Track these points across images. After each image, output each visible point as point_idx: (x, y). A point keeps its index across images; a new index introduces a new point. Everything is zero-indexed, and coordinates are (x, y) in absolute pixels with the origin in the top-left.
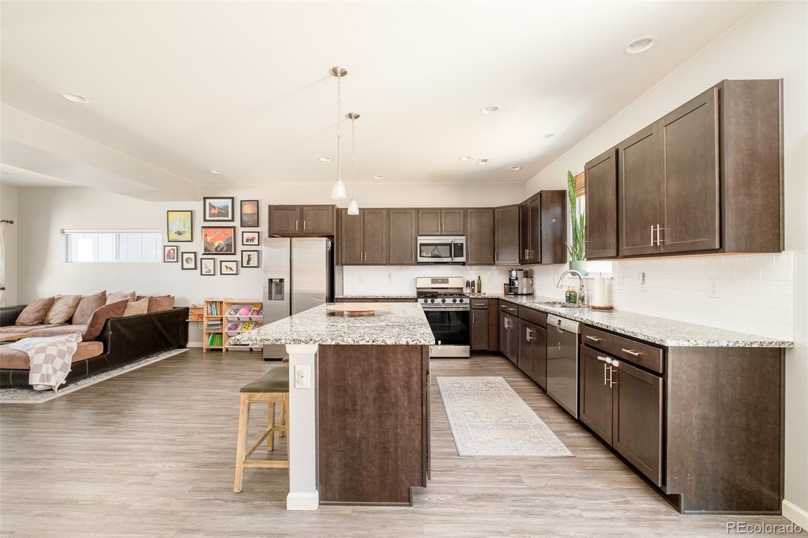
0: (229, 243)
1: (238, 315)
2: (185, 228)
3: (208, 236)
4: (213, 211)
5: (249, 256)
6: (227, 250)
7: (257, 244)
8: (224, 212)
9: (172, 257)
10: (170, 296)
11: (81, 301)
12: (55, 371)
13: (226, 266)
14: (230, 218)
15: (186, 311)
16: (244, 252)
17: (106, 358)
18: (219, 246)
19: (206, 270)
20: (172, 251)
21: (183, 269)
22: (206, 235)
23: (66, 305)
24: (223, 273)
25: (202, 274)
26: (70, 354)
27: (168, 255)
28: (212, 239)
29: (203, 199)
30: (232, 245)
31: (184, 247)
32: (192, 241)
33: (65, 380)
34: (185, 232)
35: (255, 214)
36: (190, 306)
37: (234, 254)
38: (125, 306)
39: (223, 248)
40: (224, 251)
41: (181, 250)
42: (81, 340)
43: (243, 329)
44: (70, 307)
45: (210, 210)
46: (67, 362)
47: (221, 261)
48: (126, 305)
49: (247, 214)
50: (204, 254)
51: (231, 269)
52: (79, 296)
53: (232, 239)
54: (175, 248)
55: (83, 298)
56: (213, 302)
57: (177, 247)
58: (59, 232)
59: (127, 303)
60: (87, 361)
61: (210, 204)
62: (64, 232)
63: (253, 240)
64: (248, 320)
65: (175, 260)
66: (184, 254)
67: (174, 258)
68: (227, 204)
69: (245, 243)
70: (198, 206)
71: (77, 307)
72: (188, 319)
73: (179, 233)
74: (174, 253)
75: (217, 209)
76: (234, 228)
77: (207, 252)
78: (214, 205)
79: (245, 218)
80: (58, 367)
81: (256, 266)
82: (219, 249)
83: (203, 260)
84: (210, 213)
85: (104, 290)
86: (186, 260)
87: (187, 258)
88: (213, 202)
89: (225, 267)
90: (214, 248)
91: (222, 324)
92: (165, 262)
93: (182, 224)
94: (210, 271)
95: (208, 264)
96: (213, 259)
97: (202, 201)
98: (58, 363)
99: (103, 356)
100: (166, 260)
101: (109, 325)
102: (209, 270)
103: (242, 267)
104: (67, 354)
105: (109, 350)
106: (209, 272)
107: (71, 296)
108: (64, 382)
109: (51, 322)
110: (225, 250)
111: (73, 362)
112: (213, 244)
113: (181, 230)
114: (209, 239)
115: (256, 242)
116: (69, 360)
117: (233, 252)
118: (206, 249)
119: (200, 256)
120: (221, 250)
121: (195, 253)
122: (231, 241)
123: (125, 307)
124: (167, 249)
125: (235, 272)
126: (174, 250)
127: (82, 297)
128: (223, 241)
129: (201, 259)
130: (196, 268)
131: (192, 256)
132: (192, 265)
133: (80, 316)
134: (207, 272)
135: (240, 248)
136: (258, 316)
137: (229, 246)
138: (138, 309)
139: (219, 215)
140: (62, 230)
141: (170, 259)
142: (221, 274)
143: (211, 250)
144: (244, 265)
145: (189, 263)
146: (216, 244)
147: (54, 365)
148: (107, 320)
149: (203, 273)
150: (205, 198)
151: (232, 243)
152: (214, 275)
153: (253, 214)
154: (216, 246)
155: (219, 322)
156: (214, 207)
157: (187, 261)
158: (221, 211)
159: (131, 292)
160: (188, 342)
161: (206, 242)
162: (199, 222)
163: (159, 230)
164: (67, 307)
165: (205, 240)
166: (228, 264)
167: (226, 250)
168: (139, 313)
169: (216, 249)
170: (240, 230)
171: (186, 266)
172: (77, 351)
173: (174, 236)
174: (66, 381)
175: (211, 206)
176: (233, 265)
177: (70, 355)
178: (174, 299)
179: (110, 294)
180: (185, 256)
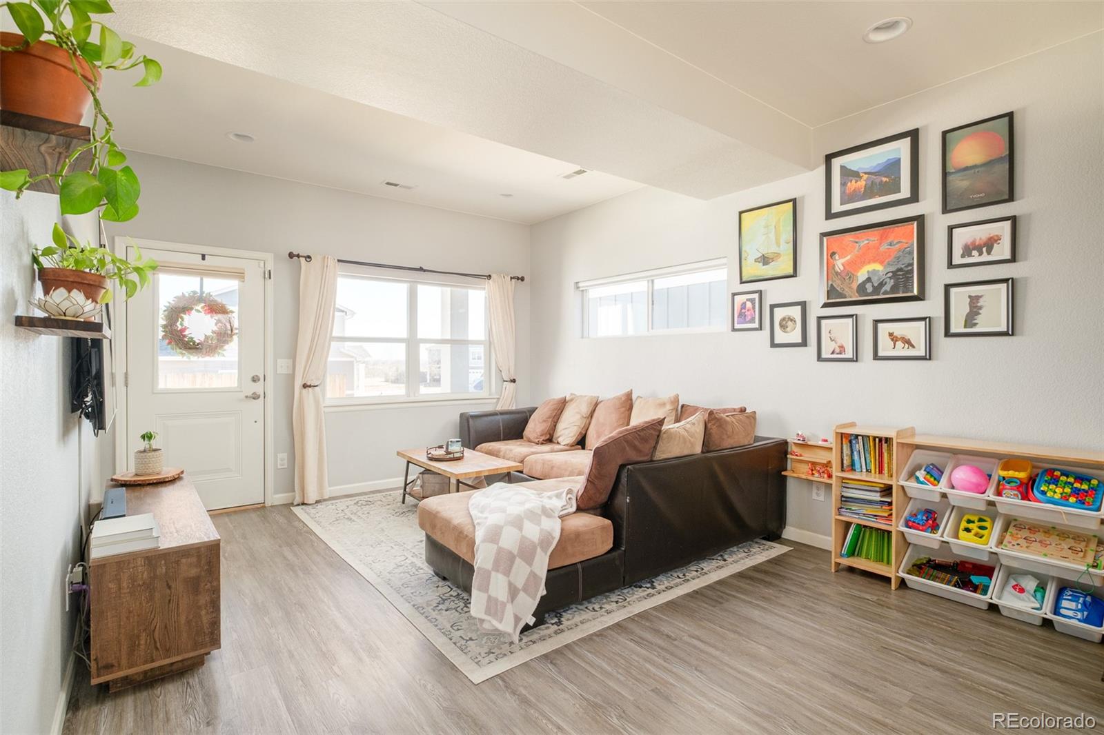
0: (900, 266)
1: (942, 487)
2: (778, 244)
3: (837, 257)
4: (852, 185)
5: (974, 300)
6: (894, 289)
7: (1008, 256)
8: (884, 179)
9: (748, 318)
10: (745, 410)
11: (598, 406)
12: (513, 592)
13: (891, 334)
14: (905, 192)
15: (781, 450)
16: (953, 291)
17: (617, 562)
18: (869, 280)
19: (833, 346)
20: (749, 305)
21: (773, 345)
22: (834, 253)
23: (577, 413)
24: (881, 353)
25: (819, 358)
26: (544, 550)
27: (740, 315)
28: (849, 263)
29: (823, 160)
30: (912, 271)
31: (776, 292)
32: (794, 275)
33: (534, 615)
34: (778, 255)
35: (1000, 160)
36: (792, 438)
37: (920, 297)
38: (657, 433)
39: (882, 284)
40: (884, 294)
41: (769, 300)
42: (574, 509)
43: (962, 534)
44: (583, 417)
45: (843, 184)
46: (538, 573)
47: (876, 322)
48: (660, 431)
49: (966, 169)
50: (826, 305)
51: (908, 342)
52: (595, 397)
53: (911, 253)
54: (756, 296)
55: (602, 401)
56: (857, 436)
57: (760, 292)
58: (572, 285)
59: (662, 425)
60: (579, 566)
61: (843, 169)
62: (578, 288)
63: (990, 244)
64: (982, 507)
65: (756, 325)
66: (776, 310)
67: (752, 321)
68: (893, 156)
69: (957, 260)
70: (809, 184)
71: (592, 417)
72: (786, 470)
73: (765, 260)
74: (754, 308)
75: (866, 176)
76: (920, 219)
77: (835, 299)
78: (854, 168)
79: (959, 183)
80: (520, 584)
81: (1005, 329)
82: (869, 288)
83: (824, 322)
84: (843, 193)
85: (629, 390)
86: (780, 324)
87: (783, 319)
88: (850, 161)
89: (888, 339)
90: (855, 286)
91: (890, 504)
92: (734, 330)
93: (772, 236)
94: (842, 349)
95: (839, 332)
96: (851, 316)
97: (823, 168)
98: (521, 572)
99: (614, 554)
100: (737, 326)
101: (624, 480)
102: (842, 347)
103: (948, 334)
104: (539, 550)
105: (624, 542)
106: (840, 353)
107: (585, 396)
108: (531, 621)
109: (560, 440)
110: (887, 287)
111: (550, 569)
112: (852, 277)
113: (769, 250)
114: (839, 264)
115: (1002, 250)
116: (541, 567)
117: (916, 292)
118: (831, 292)
119: (815, 311)
120: (877, 290)
121: (803, 305)
122: (907, 261)
123: (658, 436)
124: (739, 300)
125: (921, 352)
126: (752, 301)
127: (600, 400)
128: (882, 263)
129: (820, 318)
130: (804, 343)
131: (796, 312)
132: (796, 336)
133: (595, 436)
134: (833, 353)
135: (938, 275)
136: (1026, 503)
137: (901, 276)
138: (685, 442)
139: (869, 192)
140: (577, 283)
141: (746, 323)
142: (876, 357)
143: (847, 291)
144: (953, 330)
145: (788, 329)
146: (862, 275)
147: (512, 578)
148: (622, 467)
149: (824, 355)
150: (829, 158)
151: (912, 265)
152: (855, 359)
153: (989, 164)
154: (860, 281)
155: (876, 497)
156: (856, 175)
157: (783, 326)
158: (877, 179)
159: (672, 394)
160: (785, 527)
161: (831, 272)
162: (814, 222)
163: (724, 261)
164: (578, 416)
165: (831, 267)
166: (898, 329)
167: (892, 288)
168: (686, 452)
169: (861, 288)
170: (938, 225)
171: (780, 337)
172: (559, 540)
173: (752, 269)
174: (534, 619)
175: (847, 173)
176: (916, 332)
177: (546, 554)
178: (755, 418)
179: (638, 397)
180: (780, 313)
